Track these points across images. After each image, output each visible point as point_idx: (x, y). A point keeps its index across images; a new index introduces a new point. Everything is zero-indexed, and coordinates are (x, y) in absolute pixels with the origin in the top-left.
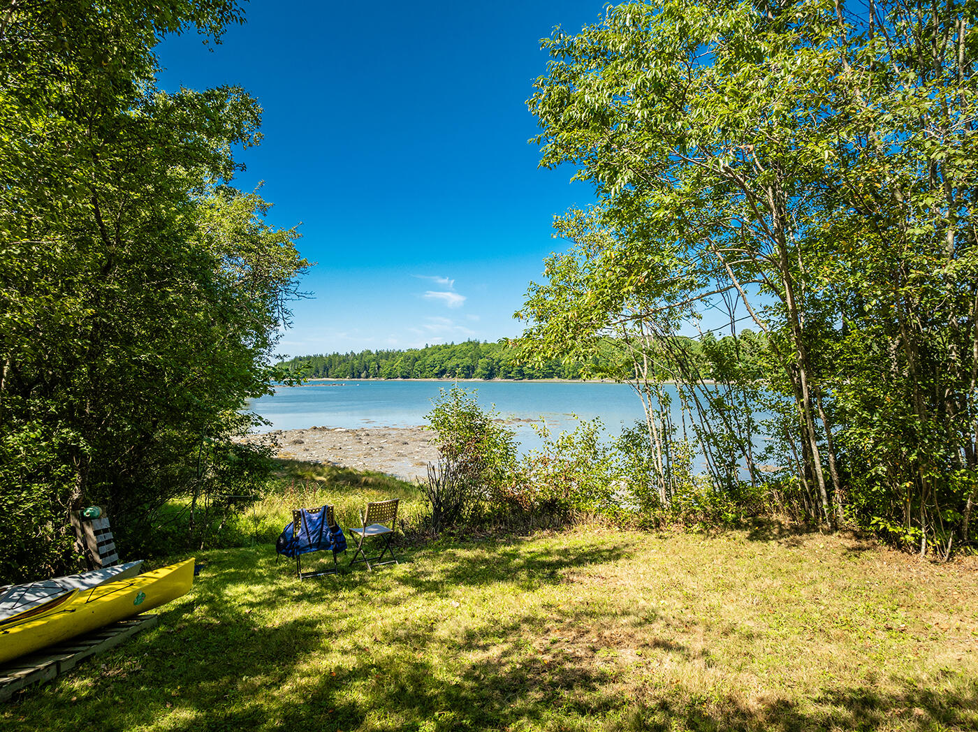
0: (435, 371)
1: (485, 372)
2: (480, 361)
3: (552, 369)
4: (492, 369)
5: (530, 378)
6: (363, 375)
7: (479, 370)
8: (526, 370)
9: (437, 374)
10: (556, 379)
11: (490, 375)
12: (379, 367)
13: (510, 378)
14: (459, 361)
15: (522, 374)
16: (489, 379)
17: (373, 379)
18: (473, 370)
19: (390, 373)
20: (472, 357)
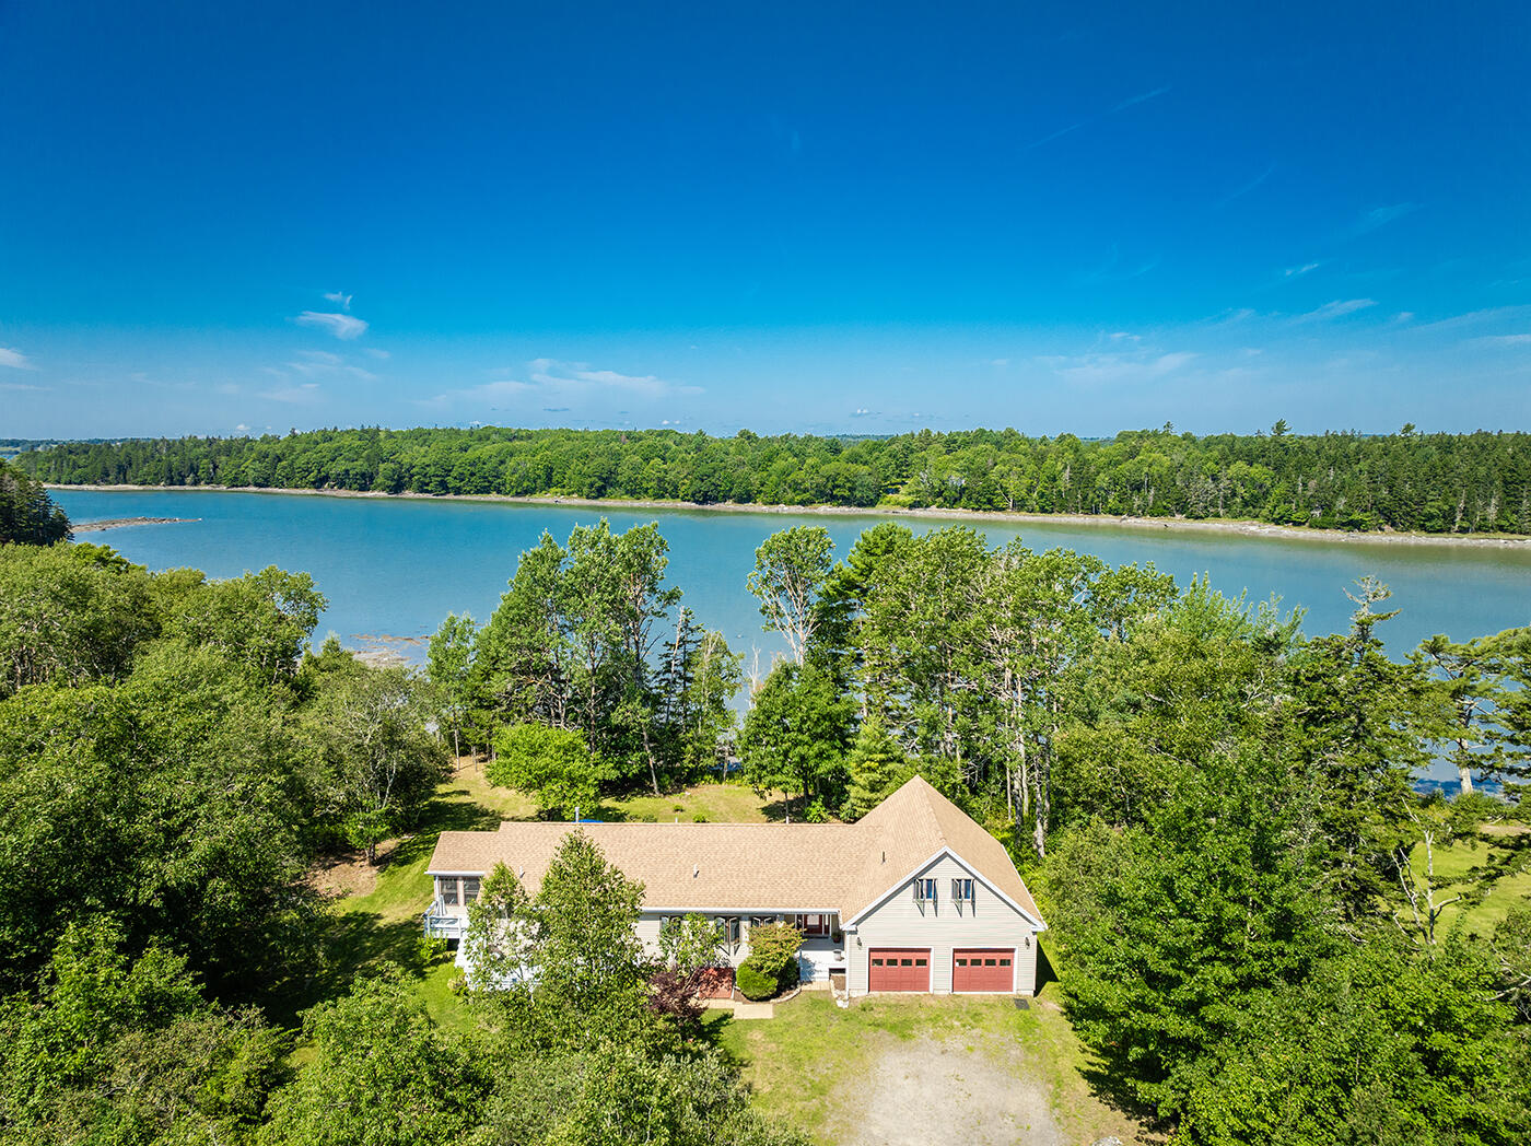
0: (311, 477)
1: (389, 483)
2: (382, 466)
3: (489, 482)
4: (401, 478)
5: (458, 491)
6: (188, 480)
7: (379, 480)
8: (450, 481)
9: (313, 483)
10: (493, 496)
11: (398, 487)
12: (216, 467)
13: (427, 491)
14: (349, 465)
15: (444, 487)
16: (396, 492)
17: (207, 488)
18: (372, 478)
19: (236, 479)
20: (368, 459)
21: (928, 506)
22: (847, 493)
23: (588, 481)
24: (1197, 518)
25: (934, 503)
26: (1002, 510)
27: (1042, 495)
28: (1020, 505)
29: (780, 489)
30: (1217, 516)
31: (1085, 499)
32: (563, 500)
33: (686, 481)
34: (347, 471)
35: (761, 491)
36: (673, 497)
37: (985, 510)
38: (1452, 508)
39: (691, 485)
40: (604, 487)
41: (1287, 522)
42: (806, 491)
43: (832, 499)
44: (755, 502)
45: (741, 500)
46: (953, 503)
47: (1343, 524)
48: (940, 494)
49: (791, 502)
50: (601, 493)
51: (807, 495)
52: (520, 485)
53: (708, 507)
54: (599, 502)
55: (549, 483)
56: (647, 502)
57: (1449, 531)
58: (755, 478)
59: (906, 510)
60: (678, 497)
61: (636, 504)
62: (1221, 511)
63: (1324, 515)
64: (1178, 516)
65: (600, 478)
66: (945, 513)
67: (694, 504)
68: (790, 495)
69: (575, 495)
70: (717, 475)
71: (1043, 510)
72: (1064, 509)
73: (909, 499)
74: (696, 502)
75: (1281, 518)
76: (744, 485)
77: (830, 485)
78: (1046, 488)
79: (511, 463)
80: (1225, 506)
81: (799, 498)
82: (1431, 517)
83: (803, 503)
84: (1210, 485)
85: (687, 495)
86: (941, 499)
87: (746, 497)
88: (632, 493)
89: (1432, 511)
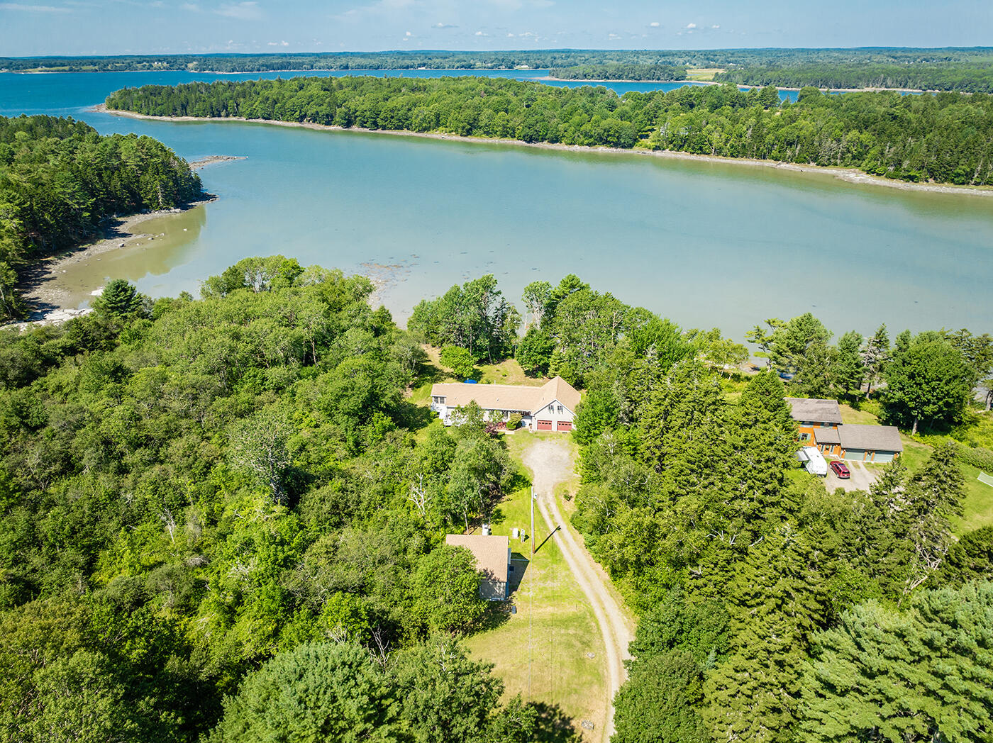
0: (296, 115)
1: (343, 121)
2: (338, 110)
3: (402, 122)
4: (350, 118)
5: (384, 128)
6: (223, 114)
7: (337, 119)
8: (380, 122)
9: (297, 119)
10: (405, 132)
11: (348, 124)
12: (238, 105)
13: (366, 127)
14: (319, 109)
15: (376, 125)
16: (347, 127)
17: (234, 119)
18: (332, 117)
19: (251, 114)
20: (329, 104)
21: (664, 149)
22: (616, 140)
23: (461, 125)
24: (823, 165)
25: (668, 147)
26: (708, 154)
27: (732, 146)
28: (719, 152)
29: (576, 135)
30: (836, 164)
31: (758, 149)
32: (447, 137)
33: (520, 127)
34: (317, 113)
35: (565, 136)
36: (512, 137)
37: (697, 154)
38: (972, 170)
39: (523, 130)
40: (471, 129)
41: (873, 173)
42: (591, 137)
43: (606, 142)
44: (561, 143)
45: (552, 141)
46: (680, 148)
47: (905, 177)
48: (671, 142)
49: (582, 144)
50: (469, 133)
51: (592, 140)
52: (421, 125)
53: (532, 145)
54: (467, 139)
55: (438, 124)
56: (496, 140)
57: (968, 183)
58: (562, 126)
59: (651, 152)
60: (515, 137)
61: (490, 141)
62: (838, 161)
63: (897, 170)
64: (812, 164)
65: (470, 124)
66: (674, 154)
67: (524, 142)
68: (582, 139)
69: (454, 133)
70: (538, 125)
71: (732, 156)
72: (744, 155)
73: (654, 143)
74: (526, 141)
75: (871, 170)
76: (554, 131)
77: (606, 134)
78: (736, 142)
79: (415, 111)
80: (842, 158)
81: (586, 142)
82: (958, 175)
83: (589, 145)
84: (834, 145)
85: (520, 136)
86: (671, 146)
87: (555, 140)
88: (487, 133)
89: (960, 171)
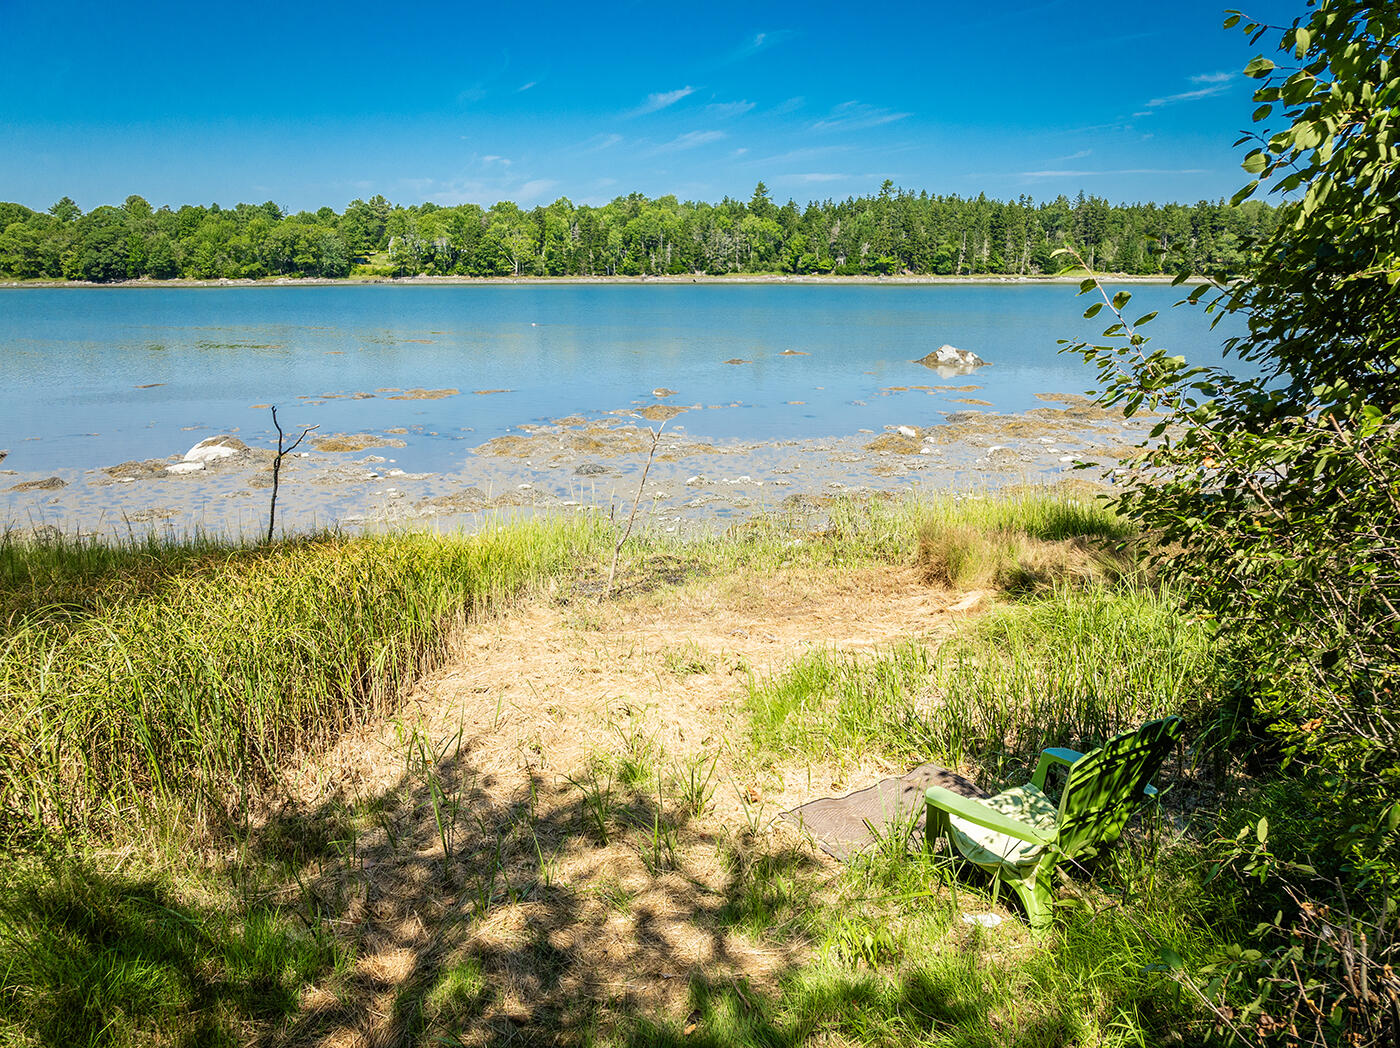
21: (415, 274)
22: (311, 260)
24: (717, 273)
25: (423, 269)
26: (507, 273)
27: (550, 256)
28: (527, 268)
29: (216, 257)
30: (736, 270)
31: (597, 258)
33: (69, 252)
35: (190, 262)
36: (52, 275)
37: (485, 275)
39: (81, 256)
41: (813, 271)
42: (254, 260)
43: (290, 268)
44: (184, 277)
45: (161, 274)
46: (446, 268)
47: (870, 269)
48: (431, 258)
49: (236, 275)
51: (257, 266)
53: (112, 285)
56: (11, 283)
57: (954, 272)
58: (179, 245)
59: (390, 280)
60: (61, 275)
62: (739, 266)
63: (848, 262)
64: (698, 272)
66: (437, 279)
67: (89, 283)
68: (233, 266)
70: (120, 242)
71: (554, 273)
72: (577, 270)
73: (391, 266)
74: (94, 279)
75: (807, 267)
76: (164, 254)
77: (288, 250)
78: (554, 247)
80: (741, 261)
81: (245, 269)
82: (942, 259)
83: (251, 275)
84: (726, 240)
85: (76, 271)
86: (430, 265)
87: (170, 271)
89: (944, 253)
